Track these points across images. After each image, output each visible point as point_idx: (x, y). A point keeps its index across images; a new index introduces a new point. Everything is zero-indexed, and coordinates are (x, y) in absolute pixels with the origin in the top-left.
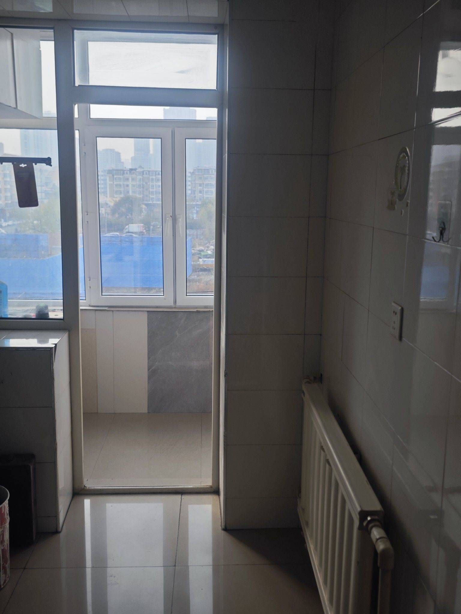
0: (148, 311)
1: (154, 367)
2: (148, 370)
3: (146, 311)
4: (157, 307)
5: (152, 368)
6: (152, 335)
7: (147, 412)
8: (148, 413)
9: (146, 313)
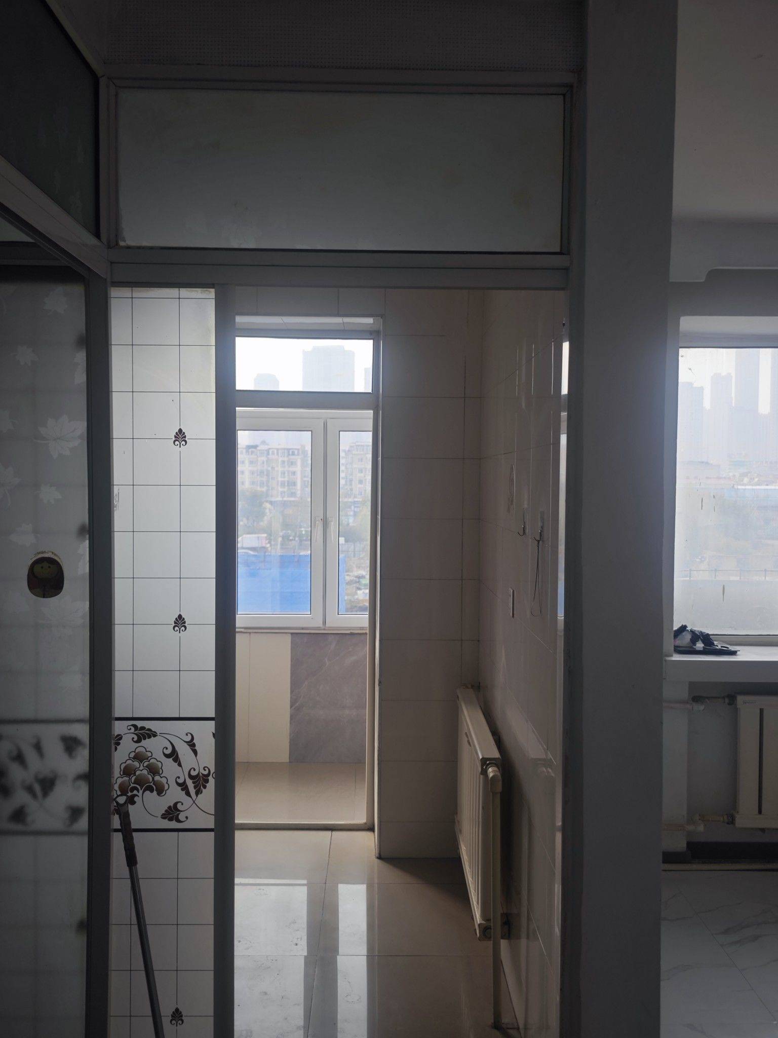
0: (292, 634)
1: (297, 704)
2: (291, 707)
3: (289, 633)
4: (303, 629)
5: (296, 706)
6: (296, 664)
7: (288, 761)
8: (290, 762)
9: (290, 635)
